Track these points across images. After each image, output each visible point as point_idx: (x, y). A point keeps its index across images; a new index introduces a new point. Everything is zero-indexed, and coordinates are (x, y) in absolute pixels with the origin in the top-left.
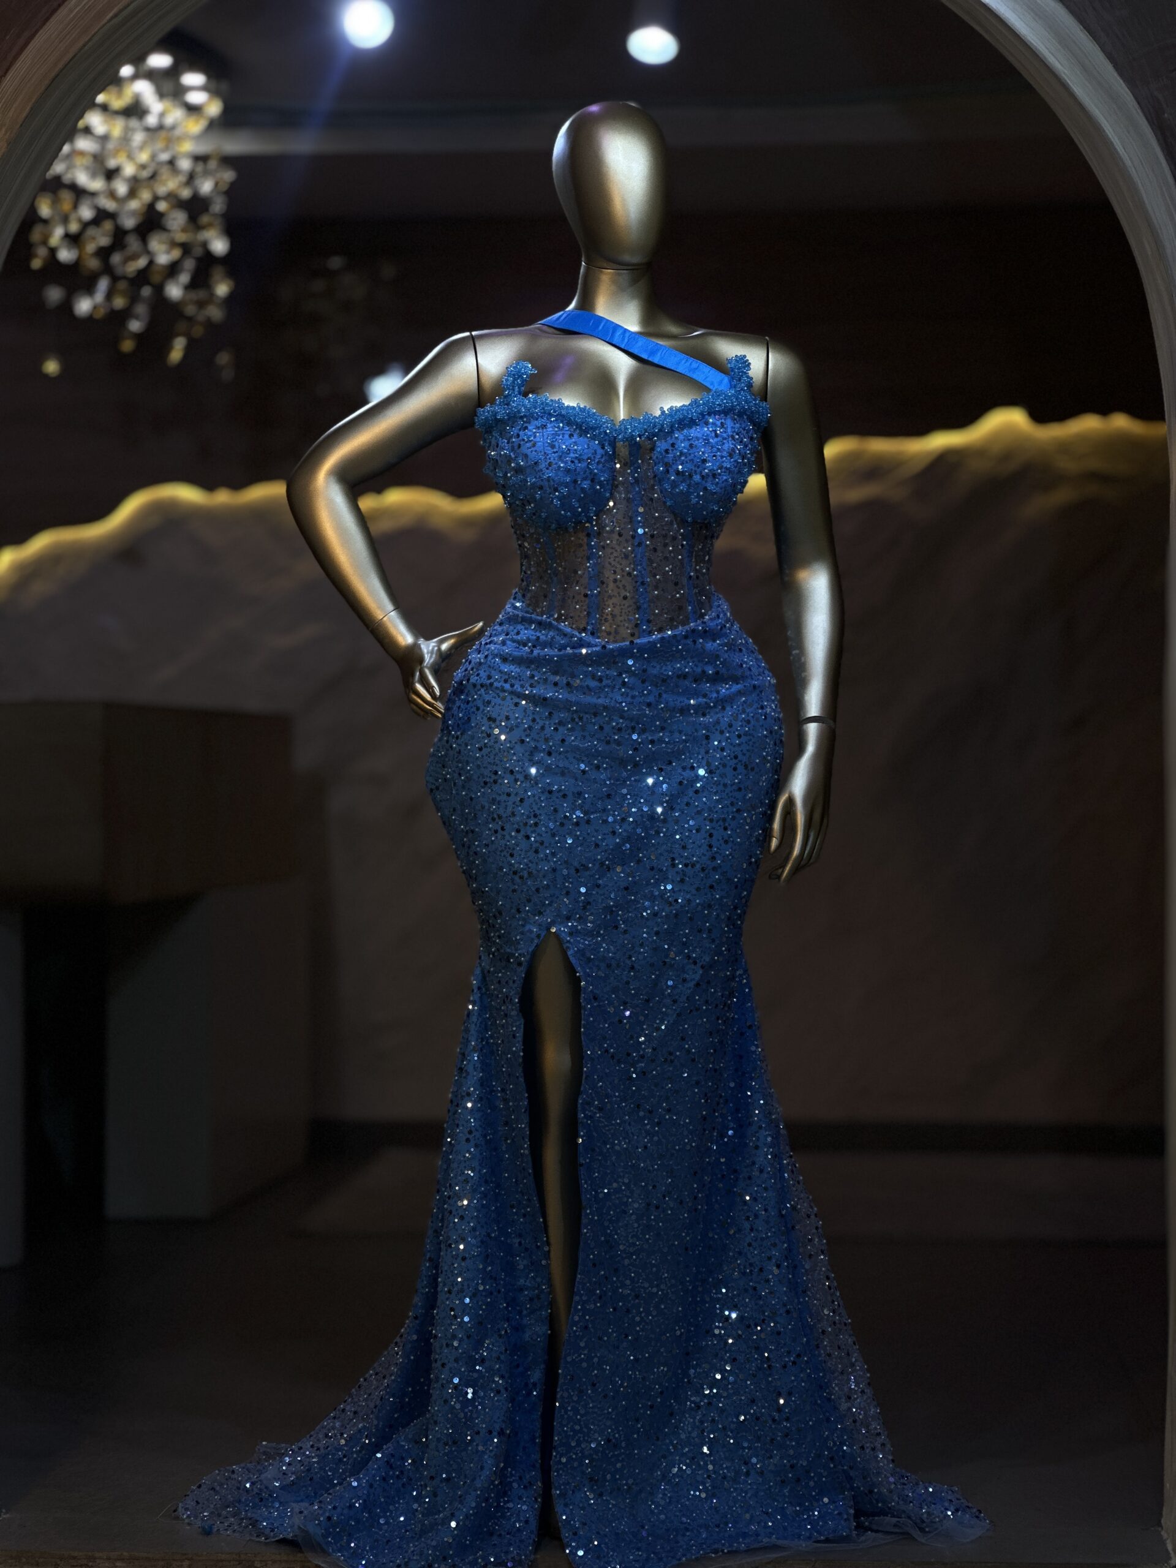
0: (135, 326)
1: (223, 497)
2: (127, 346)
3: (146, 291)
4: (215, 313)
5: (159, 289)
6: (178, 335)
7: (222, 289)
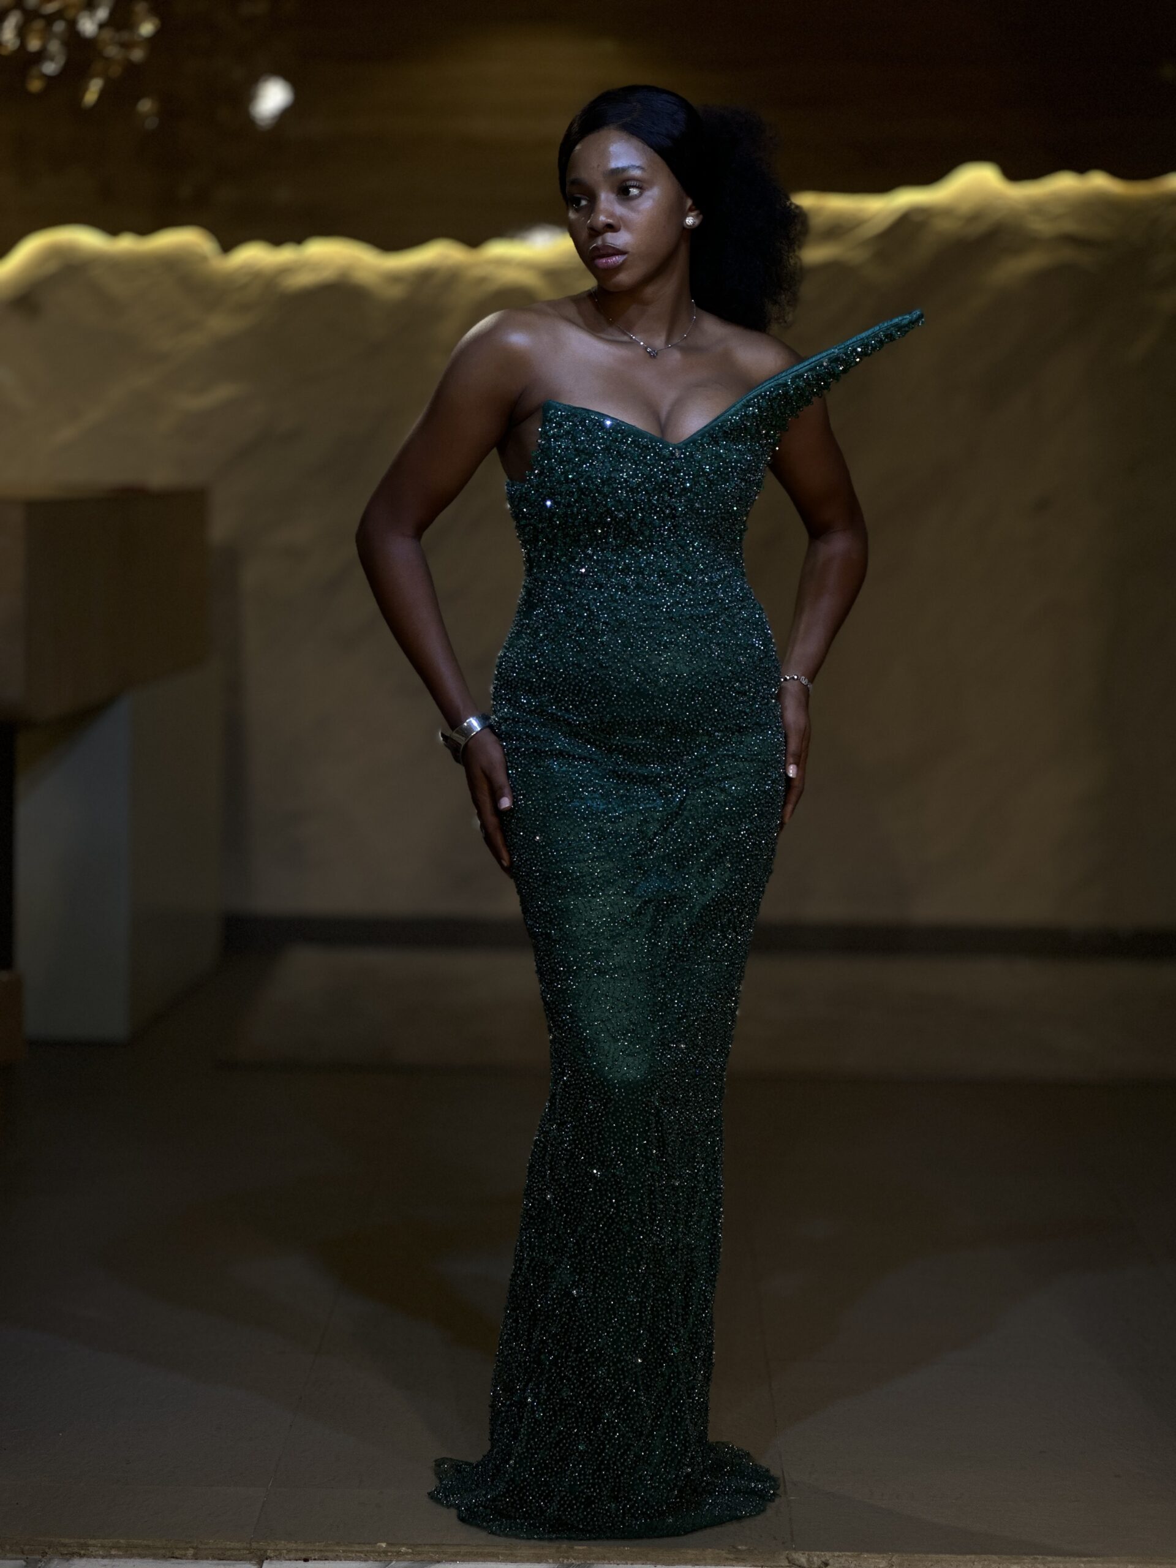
0: (50, 68)
1: (126, 244)
2: (35, 85)
3: (59, 27)
4: (137, 55)
5: (72, 24)
6: (92, 77)
7: (147, 28)
